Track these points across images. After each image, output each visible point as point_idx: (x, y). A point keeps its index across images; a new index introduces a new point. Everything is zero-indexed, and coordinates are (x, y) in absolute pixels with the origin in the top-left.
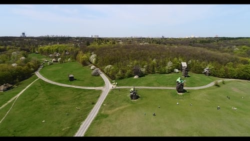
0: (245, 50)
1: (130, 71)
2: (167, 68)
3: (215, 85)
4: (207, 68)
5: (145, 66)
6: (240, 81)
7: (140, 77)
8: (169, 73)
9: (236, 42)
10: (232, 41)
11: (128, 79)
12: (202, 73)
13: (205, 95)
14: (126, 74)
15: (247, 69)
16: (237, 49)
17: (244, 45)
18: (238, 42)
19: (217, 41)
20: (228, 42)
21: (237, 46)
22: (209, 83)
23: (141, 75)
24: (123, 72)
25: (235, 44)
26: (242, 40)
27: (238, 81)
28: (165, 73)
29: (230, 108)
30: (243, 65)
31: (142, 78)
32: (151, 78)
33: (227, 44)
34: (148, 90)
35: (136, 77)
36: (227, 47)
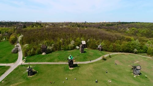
0: (134, 31)
1: (39, 49)
2: (70, 45)
3: (102, 59)
4: (100, 45)
5: (53, 45)
6: (124, 54)
7: (47, 53)
8: (71, 49)
9: (129, 25)
10: (126, 24)
11: (38, 55)
12: (96, 49)
13: (91, 69)
14: (36, 52)
15: (129, 45)
16: (129, 30)
17: (133, 27)
18: (130, 25)
19: (118, 24)
20: (124, 25)
21: (129, 28)
22: (99, 57)
23: (48, 52)
24: (35, 49)
25: (128, 26)
26: (133, 24)
27: (122, 54)
28: (68, 50)
29: (107, 81)
30: (126, 42)
31: (48, 54)
32: (56, 54)
33: (123, 26)
34: (48, 65)
35: (43, 54)
36: (123, 29)
